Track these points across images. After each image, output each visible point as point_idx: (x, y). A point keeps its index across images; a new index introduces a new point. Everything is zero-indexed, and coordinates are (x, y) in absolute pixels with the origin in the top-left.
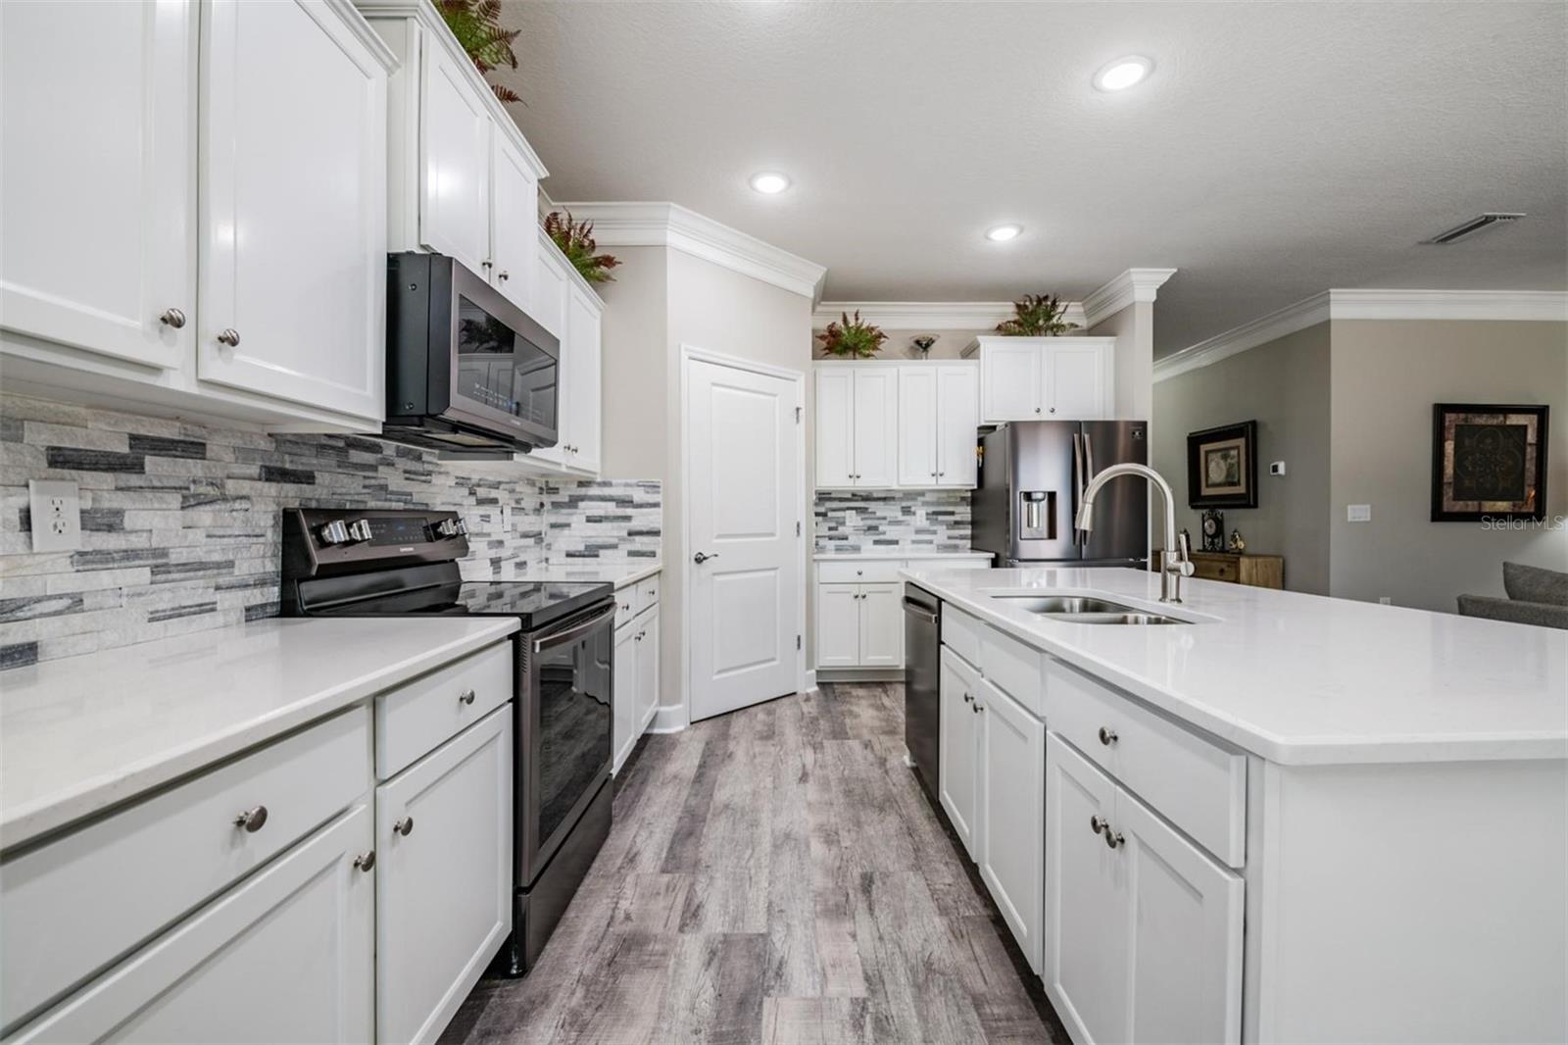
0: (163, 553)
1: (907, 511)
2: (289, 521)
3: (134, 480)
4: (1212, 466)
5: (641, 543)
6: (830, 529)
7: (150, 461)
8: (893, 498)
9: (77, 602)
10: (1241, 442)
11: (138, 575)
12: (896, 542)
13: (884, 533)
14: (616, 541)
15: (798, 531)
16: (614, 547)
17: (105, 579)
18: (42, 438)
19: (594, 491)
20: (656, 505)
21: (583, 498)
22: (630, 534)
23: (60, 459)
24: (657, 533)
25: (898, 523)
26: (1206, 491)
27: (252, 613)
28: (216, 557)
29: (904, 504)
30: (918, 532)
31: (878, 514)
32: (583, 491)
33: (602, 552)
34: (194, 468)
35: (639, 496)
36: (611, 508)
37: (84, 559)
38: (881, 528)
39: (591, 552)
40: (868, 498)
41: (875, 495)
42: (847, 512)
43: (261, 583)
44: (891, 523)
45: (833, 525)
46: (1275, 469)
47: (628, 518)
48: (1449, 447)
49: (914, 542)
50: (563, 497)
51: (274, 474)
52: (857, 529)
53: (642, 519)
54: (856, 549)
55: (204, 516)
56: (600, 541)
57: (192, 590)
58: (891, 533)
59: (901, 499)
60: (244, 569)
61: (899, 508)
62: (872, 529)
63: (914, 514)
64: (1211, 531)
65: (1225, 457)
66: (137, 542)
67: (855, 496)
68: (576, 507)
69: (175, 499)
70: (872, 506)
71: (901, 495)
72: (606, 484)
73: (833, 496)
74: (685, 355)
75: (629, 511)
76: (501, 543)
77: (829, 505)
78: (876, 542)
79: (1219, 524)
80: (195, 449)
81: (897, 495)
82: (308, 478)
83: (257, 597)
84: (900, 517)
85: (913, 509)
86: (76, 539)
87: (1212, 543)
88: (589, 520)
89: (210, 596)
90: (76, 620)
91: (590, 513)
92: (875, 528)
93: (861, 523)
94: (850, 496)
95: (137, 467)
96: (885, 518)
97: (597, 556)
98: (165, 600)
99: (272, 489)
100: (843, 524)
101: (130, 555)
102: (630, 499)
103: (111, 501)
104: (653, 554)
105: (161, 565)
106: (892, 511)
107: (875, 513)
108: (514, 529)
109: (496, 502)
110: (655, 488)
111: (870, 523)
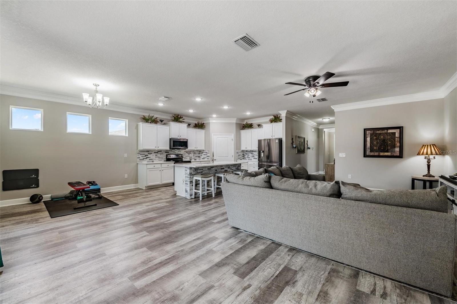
2: (166, 155)
5: (208, 157)
7: (159, 152)
9: (155, 159)
11: (158, 158)
13: (255, 157)
15: (233, 157)
17: (156, 158)
18: (154, 152)
19: (204, 151)
21: (203, 152)
22: (207, 156)
23: (155, 153)
24: (209, 156)
27: (164, 161)
28: (162, 157)
31: (254, 154)
34: (161, 152)
35: (208, 152)
36: (205, 153)
37: (156, 157)
39: (204, 158)
40: (252, 151)
41: (249, 151)
43: (165, 159)
47: (207, 155)
48: (368, 139)
50: (202, 152)
51: (166, 152)
52: (251, 156)
54: (251, 160)
55: (161, 155)
57: (161, 159)
60: (164, 158)
62: (253, 156)
67: (251, 151)
70: (253, 152)
72: (205, 151)
74: (212, 135)
75: (207, 154)
76: (191, 157)
77: (247, 152)
78: (254, 159)
80: (161, 151)
82: (168, 152)
83: (165, 160)
86: (155, 156)
93: (252, 155)
98: (159, 160)
99: (166, 153)
101: (157, 157)
104: (209, 159)
105: (159, 158)
108: (194, 156)
109: (190, 153)
110: (209, 151)
111: (253, 155)
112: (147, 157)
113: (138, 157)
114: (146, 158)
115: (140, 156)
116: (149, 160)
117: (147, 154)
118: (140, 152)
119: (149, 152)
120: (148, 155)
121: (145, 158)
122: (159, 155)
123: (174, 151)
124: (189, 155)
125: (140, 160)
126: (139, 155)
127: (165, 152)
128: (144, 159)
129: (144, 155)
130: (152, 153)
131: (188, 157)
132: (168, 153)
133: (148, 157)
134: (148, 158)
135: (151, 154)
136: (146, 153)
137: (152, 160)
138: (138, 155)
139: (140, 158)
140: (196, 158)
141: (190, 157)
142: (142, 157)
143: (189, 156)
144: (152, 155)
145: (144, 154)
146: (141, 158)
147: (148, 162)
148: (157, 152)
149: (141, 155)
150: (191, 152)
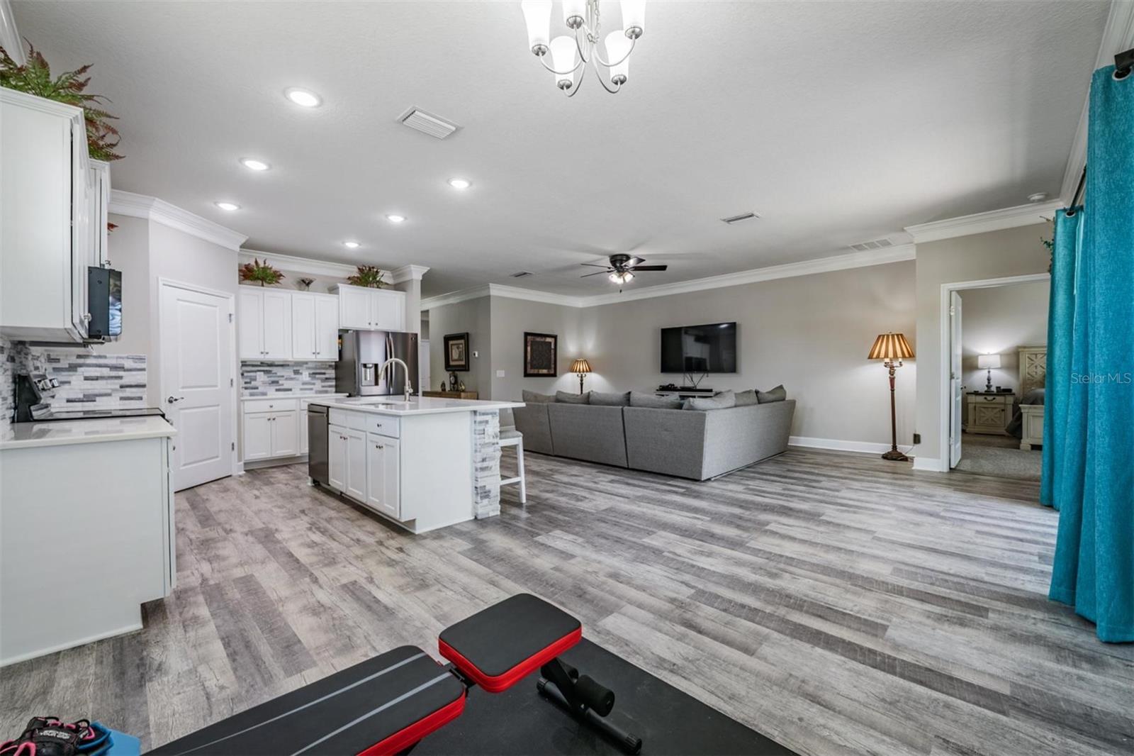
1: (296, 372)
4: (454, 351)
5: (129, 392)
6: (246, 383)
8: (288, 365)
10: (462, 341)
12: (290, 390)
13: (283, 385)
14: (109, 391)
15: (232, 384)
16: (109, 395)
19: (89, 361)
20: (143, 370)
21: (81, 366)
22: (122, 387)
24: (144, 386)
25: (292, 379)
26: (452, 363)
29: (295, 368)
30: (304, 384)
31: (278, 374)
32: (81, 361)
33: (97, 399)
35: (128, 364)
36: (105, 372)
38: (280, 382)
39: (89, 398)
40: (271, 365)
41: (276, 363)
42: (258, 373)
44: (286, 379)
45: (248, 380)
46: (475, 354)
47: (121, 378)
48: (529, 348)
49: (301, 389)
50: (63, 364)
52: (264, 383)
53: (129, 378)
54: (264, 394)
56: (96, 392)
58: (287, 384)
59: (293, 366)
61: (292, 371)
62: (275, 382)
63: (301, 374)
64: (453, 382)
65: (458, 348)
67: (262, 364)
68: (76, 371)
70: (274, 369)
71: (293, 363)
72: (101, 357)
73: (248, 363)
74: (161, 283)
75: (121, 373)
77: (248, 368)
78: (277, 390)
79: (456, 378)
81: (290, 364)
84: (293, 376)
85: (300, 371)
87: (454, 387)
88: (86, 379)
91: (87, 374)
92: (277, 382)
93: (267, 379)
94: (259, 363)
96: (283, 376)
97: (95, 401)
100: (255, 380)
102: (122, 366)
104: (141, 398)
106: (288, 372)
107: (276, 373)
110: (141, 359)
111: (273, 379)
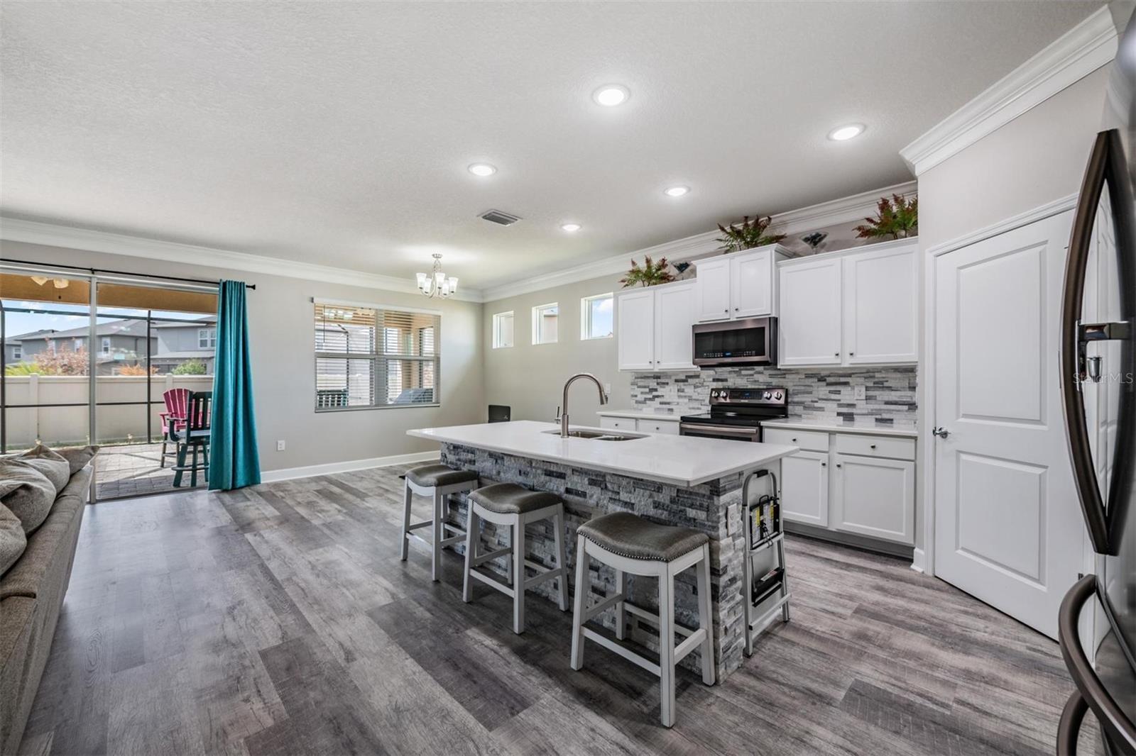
0: (691, 397)
2: (712, 391)
3: (686, 383)
7: (689, 380)
9: (678, 404)
11: (686, 400)
17: (681, 400)
18: (674, 378)
28: (701, 398)
34: (697, 380)
37: (680, 397)
51: (715, 380)
55: (699, 390)
60: (706, 402)
66: (687, 394)
69: (693, 387)
82: (726, 380)
89: (700, 406)
90: (678, 406)
95: (687, 381)
98: (691, 406)
99: (714, 383)
101: (685, 397)
103: (683, 387)
105: (690, 399)
108: (868, 398)
109: (846, 384)
112: (655, 393)
113: (632, 393)
114: (651, 396)
115: (638, 391)
116: (661, 403)
117: (655, 384)
118: (636, 378)
119: (659, 380)
120: (658, 387)
121: (650, 399)
122: (689, 390)
123: (752, 375)
124: (838, 392)
125: (637, 402)
126: (636, 387)
127: (711, 379)
128: (646, 399)
129: (647, 390)
130: (667, 384)
131: (832, 407)
132: (725, 383)
133: (658, 396)
134: (656, 399)
135: (666, 386)
136: (653, 384)
137: (668, 406)
138: (633, 387)
139: (636, 396)
140: (890, 411)
141: (840, 405)
142: (642, 393)
143: (833, 396)
144: (667, 388)
145: (647, 385)
146: (641, 397)
147: (657, 409)
148: (684, 378)
149: (639, 387)
150: (850, 375)
